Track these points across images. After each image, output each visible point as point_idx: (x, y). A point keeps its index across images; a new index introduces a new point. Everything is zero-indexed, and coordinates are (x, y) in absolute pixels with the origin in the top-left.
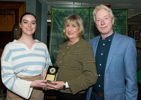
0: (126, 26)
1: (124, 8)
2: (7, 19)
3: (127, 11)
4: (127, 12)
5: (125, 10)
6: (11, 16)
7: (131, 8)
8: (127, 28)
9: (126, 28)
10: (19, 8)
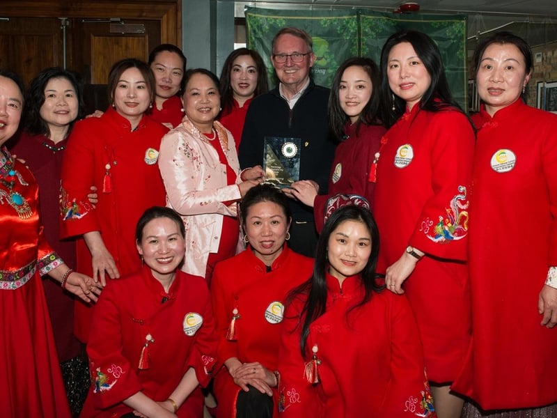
0: (463, 65)
1: (458, 14)
2: (124, 48)
3: (464, 22)
4: (465, 24)
5: (460, 17)
6: (136, 38)
7: (475, 14)
8: (465, 71)
9: (463, 70)
10: (162, 17)
